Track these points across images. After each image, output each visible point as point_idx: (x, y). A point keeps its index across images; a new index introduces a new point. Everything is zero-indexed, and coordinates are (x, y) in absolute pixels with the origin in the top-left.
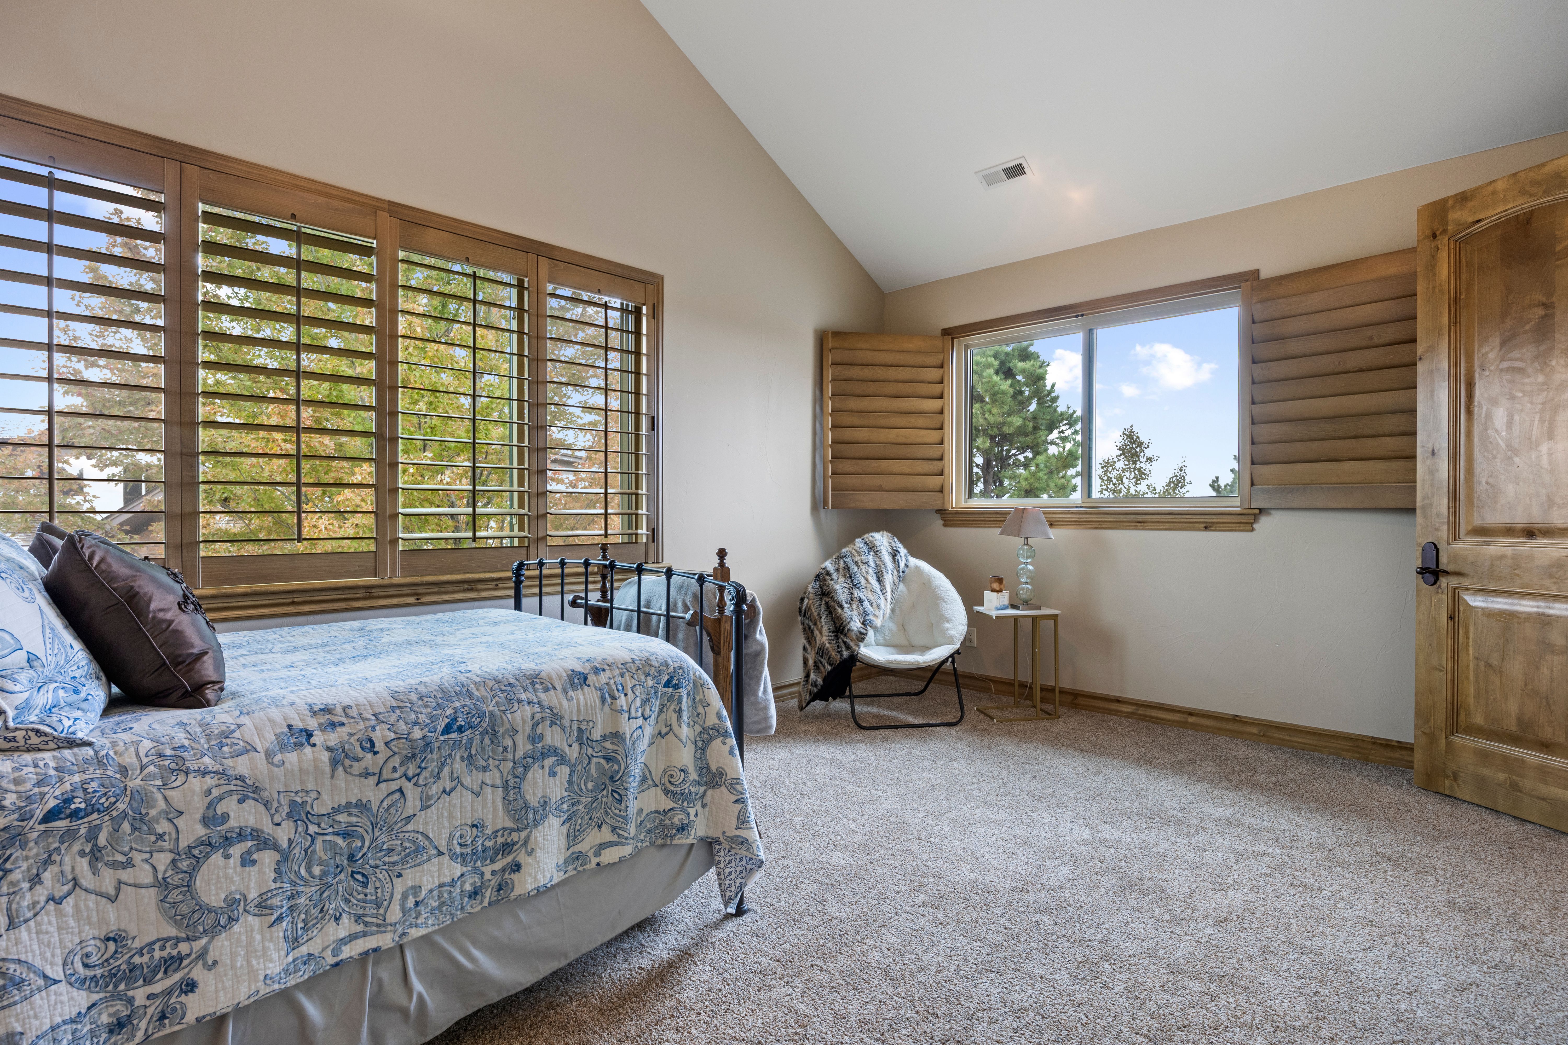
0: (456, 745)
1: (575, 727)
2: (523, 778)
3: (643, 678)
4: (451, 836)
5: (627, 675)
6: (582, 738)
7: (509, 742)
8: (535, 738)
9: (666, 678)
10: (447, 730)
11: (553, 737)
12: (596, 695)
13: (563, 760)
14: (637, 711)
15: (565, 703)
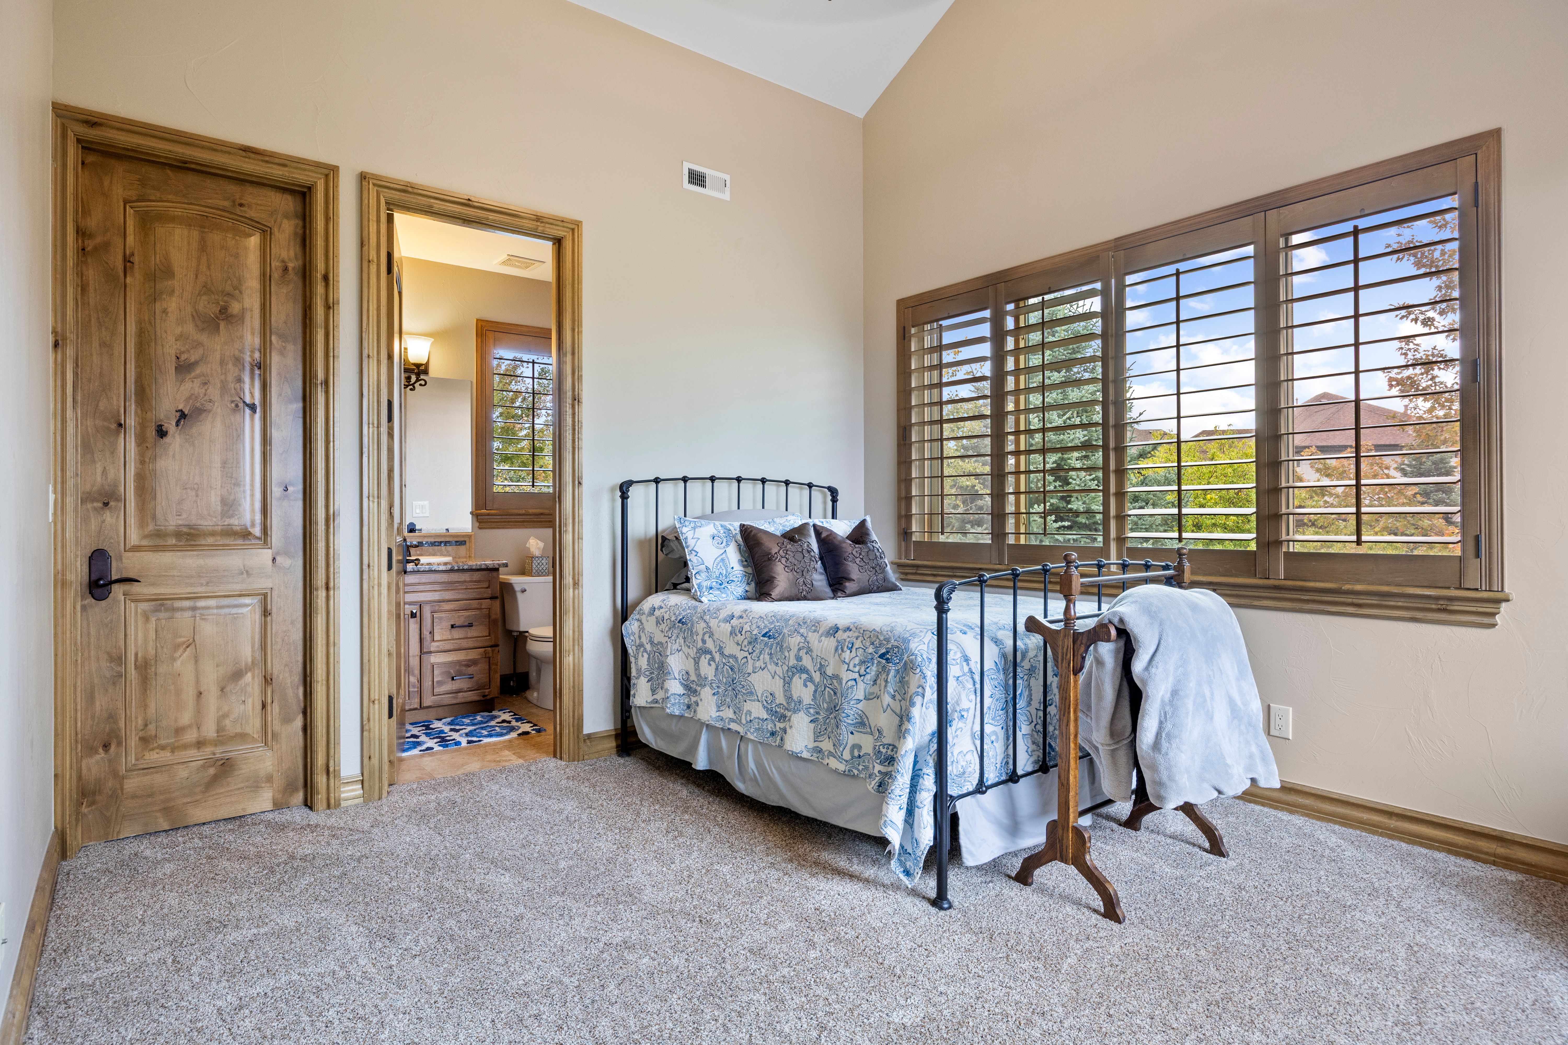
0: (766, 644)
1: (819, 661)
2: (791, 679)
3: (868, 644)
4: (762, 694)
5: (860, 639)
6: (822, 669)
7: (787, 654)
8: (799, 659)
9: (883, 651)
10: (764, 636)
11: (807, 662)
12: (835, 644)
13: (811, 679)
14: (855, 667)
15: (816, 642)
